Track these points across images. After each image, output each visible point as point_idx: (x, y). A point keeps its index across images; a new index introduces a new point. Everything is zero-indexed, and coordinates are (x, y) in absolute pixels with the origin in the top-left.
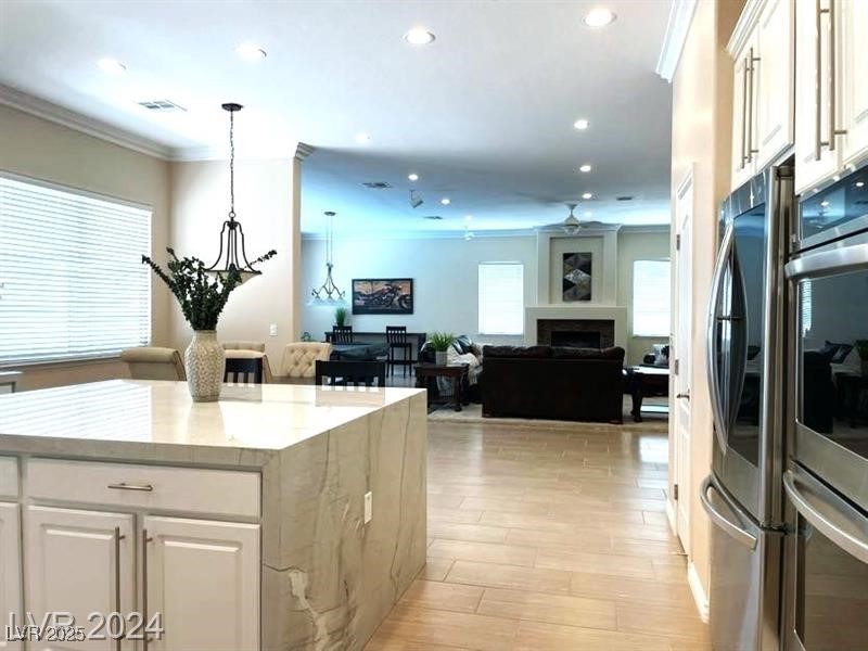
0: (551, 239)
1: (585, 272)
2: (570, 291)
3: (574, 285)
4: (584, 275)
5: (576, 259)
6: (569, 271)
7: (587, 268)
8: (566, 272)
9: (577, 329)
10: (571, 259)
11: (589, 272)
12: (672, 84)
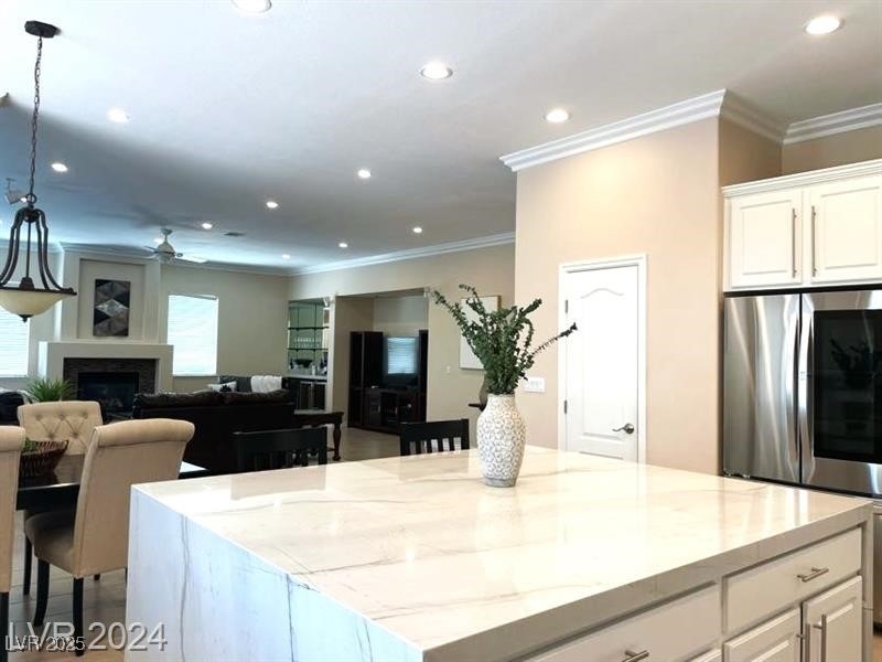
0: (82, 260)
1: (122, 303)
2: (104, 324)
3: (108, 317)
4: (121, 306)
5: (112, 288)
6: (101, 302)
7: (124, 299)
8: (98, 301)
9: (110, 369)
10: (106, 287)
11: (127, 305)
12: (516, 173)
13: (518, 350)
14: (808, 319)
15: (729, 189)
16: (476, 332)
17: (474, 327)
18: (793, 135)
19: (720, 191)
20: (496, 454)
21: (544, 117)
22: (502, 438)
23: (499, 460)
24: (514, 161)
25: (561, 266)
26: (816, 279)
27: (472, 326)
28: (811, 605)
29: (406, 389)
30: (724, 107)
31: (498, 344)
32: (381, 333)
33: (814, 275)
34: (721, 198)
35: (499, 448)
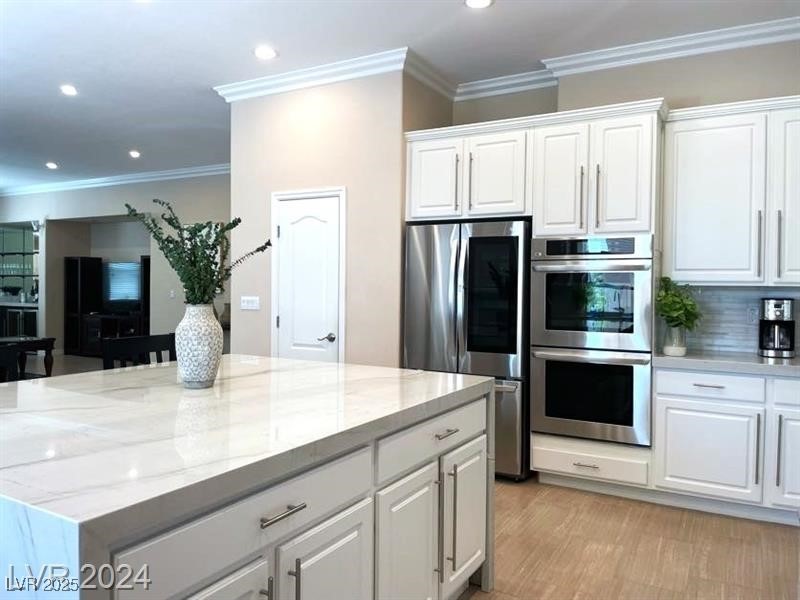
12: (229, 104)
13: (216, 264)
14: (465, 243)
15: (411, 135)
16: (171, 246)
17: (169, 240)
18: (461, 94)
19: (404, 135)
20: (193, 359)
21: (253, 53)
22: (199, 344)
23: (196, 364)
24: (228, 92)
25: (273, 194)
26: (472, 212)
27: (167, 239)
28: (446, 458)
29: (128, 314)
30: (407, 63)
31: (195, 258)
32: (100, 259)
33: (470, 208)
34: (405, 141)
35: (196, 353)
